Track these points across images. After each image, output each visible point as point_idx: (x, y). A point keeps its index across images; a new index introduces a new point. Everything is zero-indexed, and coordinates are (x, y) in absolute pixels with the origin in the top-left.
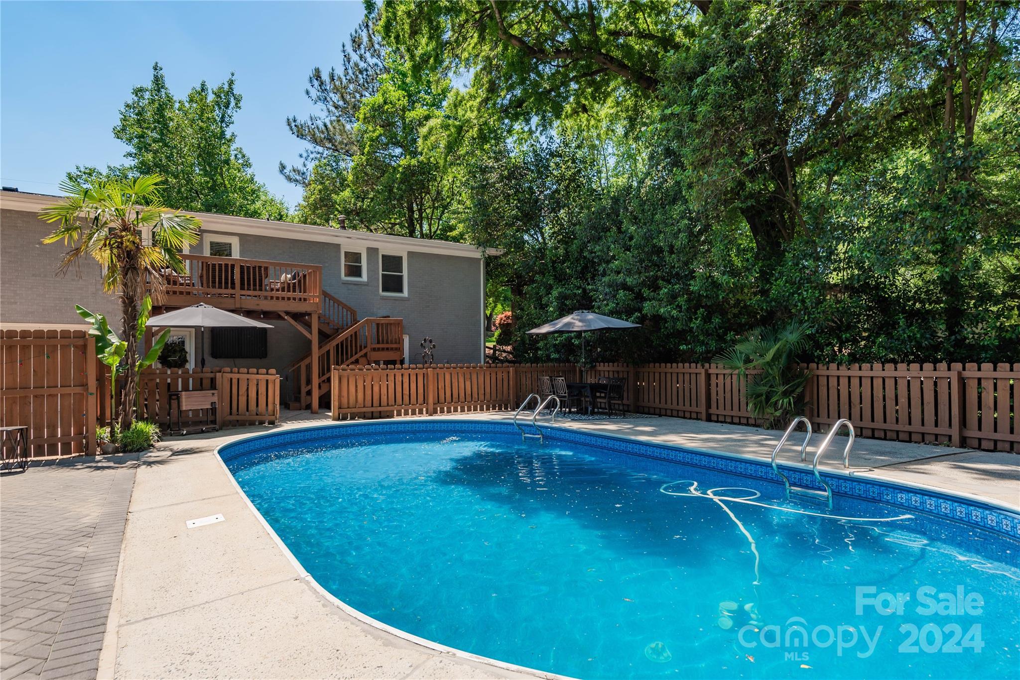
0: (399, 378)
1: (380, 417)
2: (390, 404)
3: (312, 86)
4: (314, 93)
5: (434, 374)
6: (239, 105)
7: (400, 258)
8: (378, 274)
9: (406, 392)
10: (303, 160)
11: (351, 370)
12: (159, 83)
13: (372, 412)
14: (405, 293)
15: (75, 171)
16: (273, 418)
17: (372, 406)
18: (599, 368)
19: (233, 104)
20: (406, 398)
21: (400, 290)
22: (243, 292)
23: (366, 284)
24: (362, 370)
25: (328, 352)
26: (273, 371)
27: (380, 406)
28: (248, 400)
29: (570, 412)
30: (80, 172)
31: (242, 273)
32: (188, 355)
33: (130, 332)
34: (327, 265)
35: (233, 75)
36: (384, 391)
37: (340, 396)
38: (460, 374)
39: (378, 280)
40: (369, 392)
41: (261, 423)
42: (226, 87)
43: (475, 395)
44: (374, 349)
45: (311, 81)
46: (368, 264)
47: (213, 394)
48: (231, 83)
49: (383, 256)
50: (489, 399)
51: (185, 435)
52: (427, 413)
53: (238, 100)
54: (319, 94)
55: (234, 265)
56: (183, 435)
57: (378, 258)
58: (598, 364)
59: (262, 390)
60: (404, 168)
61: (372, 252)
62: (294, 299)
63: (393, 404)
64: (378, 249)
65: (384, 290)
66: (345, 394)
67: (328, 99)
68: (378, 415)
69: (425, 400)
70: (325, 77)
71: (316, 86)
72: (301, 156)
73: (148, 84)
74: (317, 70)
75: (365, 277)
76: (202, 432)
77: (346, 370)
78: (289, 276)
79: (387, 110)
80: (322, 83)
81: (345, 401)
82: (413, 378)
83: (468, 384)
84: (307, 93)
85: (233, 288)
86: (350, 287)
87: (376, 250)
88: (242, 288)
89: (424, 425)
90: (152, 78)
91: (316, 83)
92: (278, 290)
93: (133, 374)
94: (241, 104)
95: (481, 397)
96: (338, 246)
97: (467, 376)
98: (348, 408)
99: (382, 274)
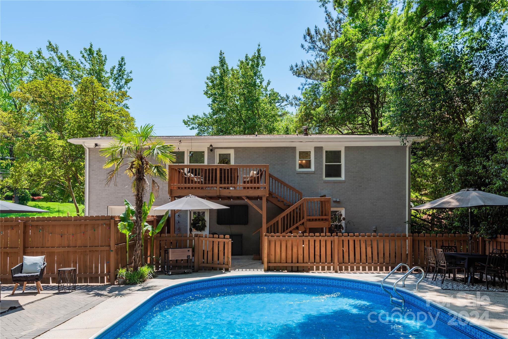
0: (312, 243)
1: (298, 271)
2: (305, 261)
3: (306, 41)
4: (307, 45)
5: (338, 241)
6: (264, 63)
7: (339, 152)
8: (322, 165)
9: (317, 253)
10: (300, 90)
11: (277, 236)
12: (222, 62)
13: (292, 267)
14: (343, 178)
15: (187, 118)
16: (227, 267)
17: (292, 262)
18: (499, 240)
19: (261, 62)
20: (318, 258)
21: (339, 175)
22: (221, 185)
23: (314, 173)
24: (285, 236)
25: (277, 222)
26: (227, 236)
27: (298, 262)
28: (213, 254)
29: (455, 279)
30: (189, 118)
31: (221, 173)
32: (206, 223)
33: (138, 215)
34: (287, 162)
35: (259, 45)
36: (301, 252)
37: (269, 255)
38: (362, 242)
39: (322, 169)
40: (289, 252)
41: (221, 269)
42: (257, 54)
43: (375, 258)
44: (309, 220)
45: (305, 37)
46: (315, 158)
47: (189, 251)
48: (259, 51)
49: (326, 152)
50: (388, 261)
51: (171, 275)
52: (334, 270)
53: (263, 60)
54: (310, 45)
55: (217, 169)
56: (169, 275)
57: (322, 154)
58: (499, 236)
59: (221, 248)
60: (354, 84)
61: (318, 150)
62: (251, 188)
63: (308, 261)
64: (322, 147)
65: (327, 176)
66: (273, 252)
67: (316, 47)
68: (296, 269)
69: (332, 261)
70: (313, 32)
71: (308, 40)
72: (299, 89)
73: (218, 64)
74: (308, 29)
75: (313, 168)
76: (185, 273)
77: (274, 236)
78: (255, 172)
79: (346, 45)
80: (311, 38)
81: (272, 257)
82: (323, 244)
83: (369, 249)
84: (302, 46)
85: (216, 183)
86: (302, 175)
87: (321, 148)
88: (221, 183)
89: (321, 280)
90: (219, 59)
91: (308, 38)
92: (248, 182)
93: (140, 239)
94: (265, 62)
95: (381, 260)
96: (294, 149)
97: (369, 243)
98: (275, 263)
99: (326, 165)
